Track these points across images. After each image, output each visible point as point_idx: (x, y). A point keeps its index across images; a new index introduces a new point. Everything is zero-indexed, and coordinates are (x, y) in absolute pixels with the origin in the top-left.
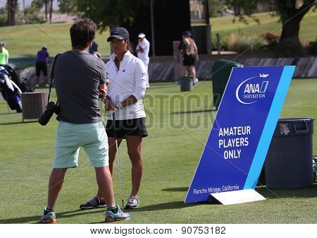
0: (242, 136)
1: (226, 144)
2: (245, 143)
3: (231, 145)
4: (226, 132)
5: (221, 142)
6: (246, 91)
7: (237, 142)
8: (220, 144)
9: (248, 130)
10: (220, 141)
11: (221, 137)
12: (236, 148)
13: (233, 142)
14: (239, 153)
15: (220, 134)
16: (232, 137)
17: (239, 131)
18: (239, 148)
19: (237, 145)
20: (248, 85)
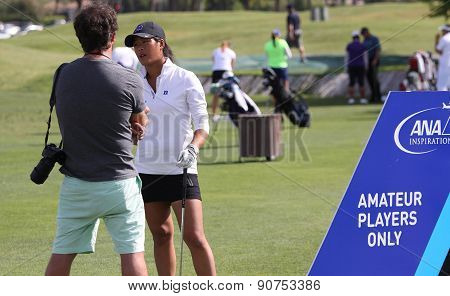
0: (404, 208)
1: (373, 221)
2: (409, 220)
3: (382, 223)
4: (373, 200)
5: (362, 218)
6: (413, 132)
7: (394, 219)
8: (360, 221)
9: (417, 197)
10: (360, 215)
11: (363, 209)
12: (391, 229)
13: (387, 219)
14: (398, 238)
15: (360, 204)
16: (384, 209)
17: (398, 199)
18: (397, 229)
19: (394, 224)
20: (418, 122)
